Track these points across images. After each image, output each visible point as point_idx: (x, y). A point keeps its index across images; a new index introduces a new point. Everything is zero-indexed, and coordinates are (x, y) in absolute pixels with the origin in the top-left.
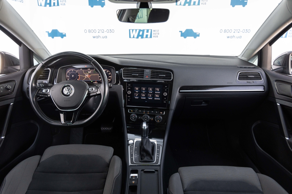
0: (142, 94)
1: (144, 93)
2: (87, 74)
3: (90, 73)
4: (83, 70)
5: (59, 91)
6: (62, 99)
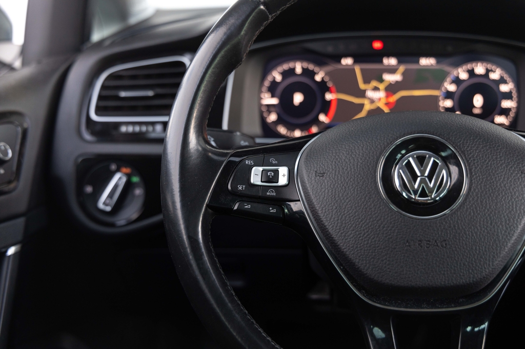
3: (397, 82)
4: (357, 69)
5: (368, 179)
6: (386, 233)
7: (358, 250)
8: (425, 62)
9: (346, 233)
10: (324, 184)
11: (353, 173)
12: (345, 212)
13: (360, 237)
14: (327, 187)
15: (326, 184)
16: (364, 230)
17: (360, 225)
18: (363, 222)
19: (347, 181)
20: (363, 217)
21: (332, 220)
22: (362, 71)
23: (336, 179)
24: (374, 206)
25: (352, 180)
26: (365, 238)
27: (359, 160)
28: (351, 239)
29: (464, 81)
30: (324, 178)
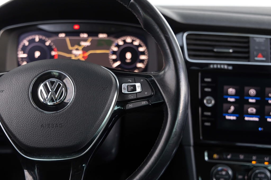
0: (246, 106)
1: (252, 104)
2: (77, 49)
3: (88, 46)
4: (68, 39)
5: (24, 93)
6: (32, 121)
7: (17, 130)
8: (102, 36)
9: (12, 121)
10: (2, 96)
11: (17, 90)
12: (12, 110)
13: (19, 123)
14: (4, 97)
15: (4, 96)
16: (21, 119)
17: (19, 117)
18: (21, 115)
19: (14, 94)
20: (21, 113)
21: (5, 114)
22: (70, 40)
23: (9, 94)
24: (26, 107)
25: (16, 94)
26: (21, 123)
27: (21, 83)
28: (15, 124)
29: (121, 46)
30: (3, 93)
